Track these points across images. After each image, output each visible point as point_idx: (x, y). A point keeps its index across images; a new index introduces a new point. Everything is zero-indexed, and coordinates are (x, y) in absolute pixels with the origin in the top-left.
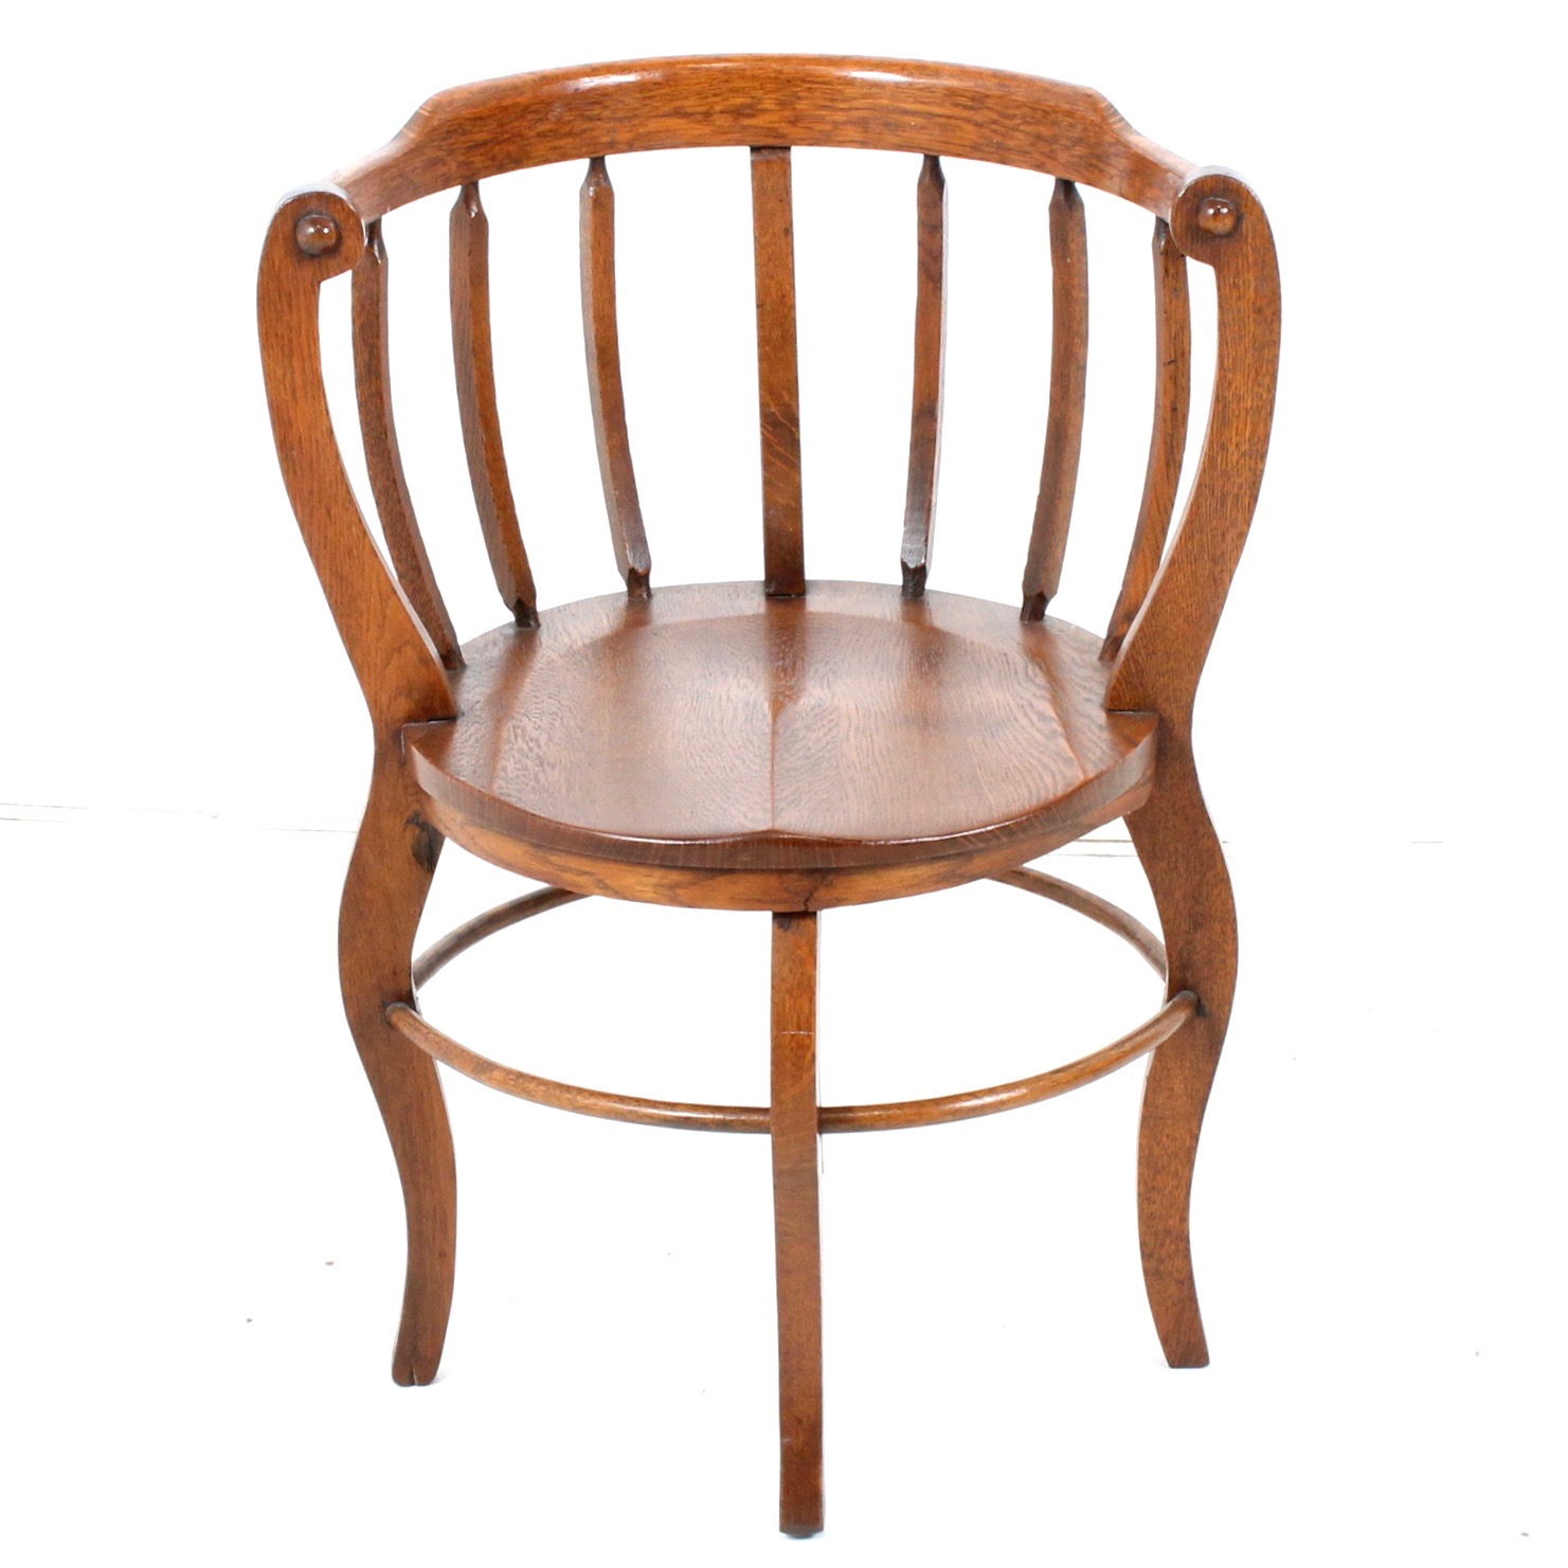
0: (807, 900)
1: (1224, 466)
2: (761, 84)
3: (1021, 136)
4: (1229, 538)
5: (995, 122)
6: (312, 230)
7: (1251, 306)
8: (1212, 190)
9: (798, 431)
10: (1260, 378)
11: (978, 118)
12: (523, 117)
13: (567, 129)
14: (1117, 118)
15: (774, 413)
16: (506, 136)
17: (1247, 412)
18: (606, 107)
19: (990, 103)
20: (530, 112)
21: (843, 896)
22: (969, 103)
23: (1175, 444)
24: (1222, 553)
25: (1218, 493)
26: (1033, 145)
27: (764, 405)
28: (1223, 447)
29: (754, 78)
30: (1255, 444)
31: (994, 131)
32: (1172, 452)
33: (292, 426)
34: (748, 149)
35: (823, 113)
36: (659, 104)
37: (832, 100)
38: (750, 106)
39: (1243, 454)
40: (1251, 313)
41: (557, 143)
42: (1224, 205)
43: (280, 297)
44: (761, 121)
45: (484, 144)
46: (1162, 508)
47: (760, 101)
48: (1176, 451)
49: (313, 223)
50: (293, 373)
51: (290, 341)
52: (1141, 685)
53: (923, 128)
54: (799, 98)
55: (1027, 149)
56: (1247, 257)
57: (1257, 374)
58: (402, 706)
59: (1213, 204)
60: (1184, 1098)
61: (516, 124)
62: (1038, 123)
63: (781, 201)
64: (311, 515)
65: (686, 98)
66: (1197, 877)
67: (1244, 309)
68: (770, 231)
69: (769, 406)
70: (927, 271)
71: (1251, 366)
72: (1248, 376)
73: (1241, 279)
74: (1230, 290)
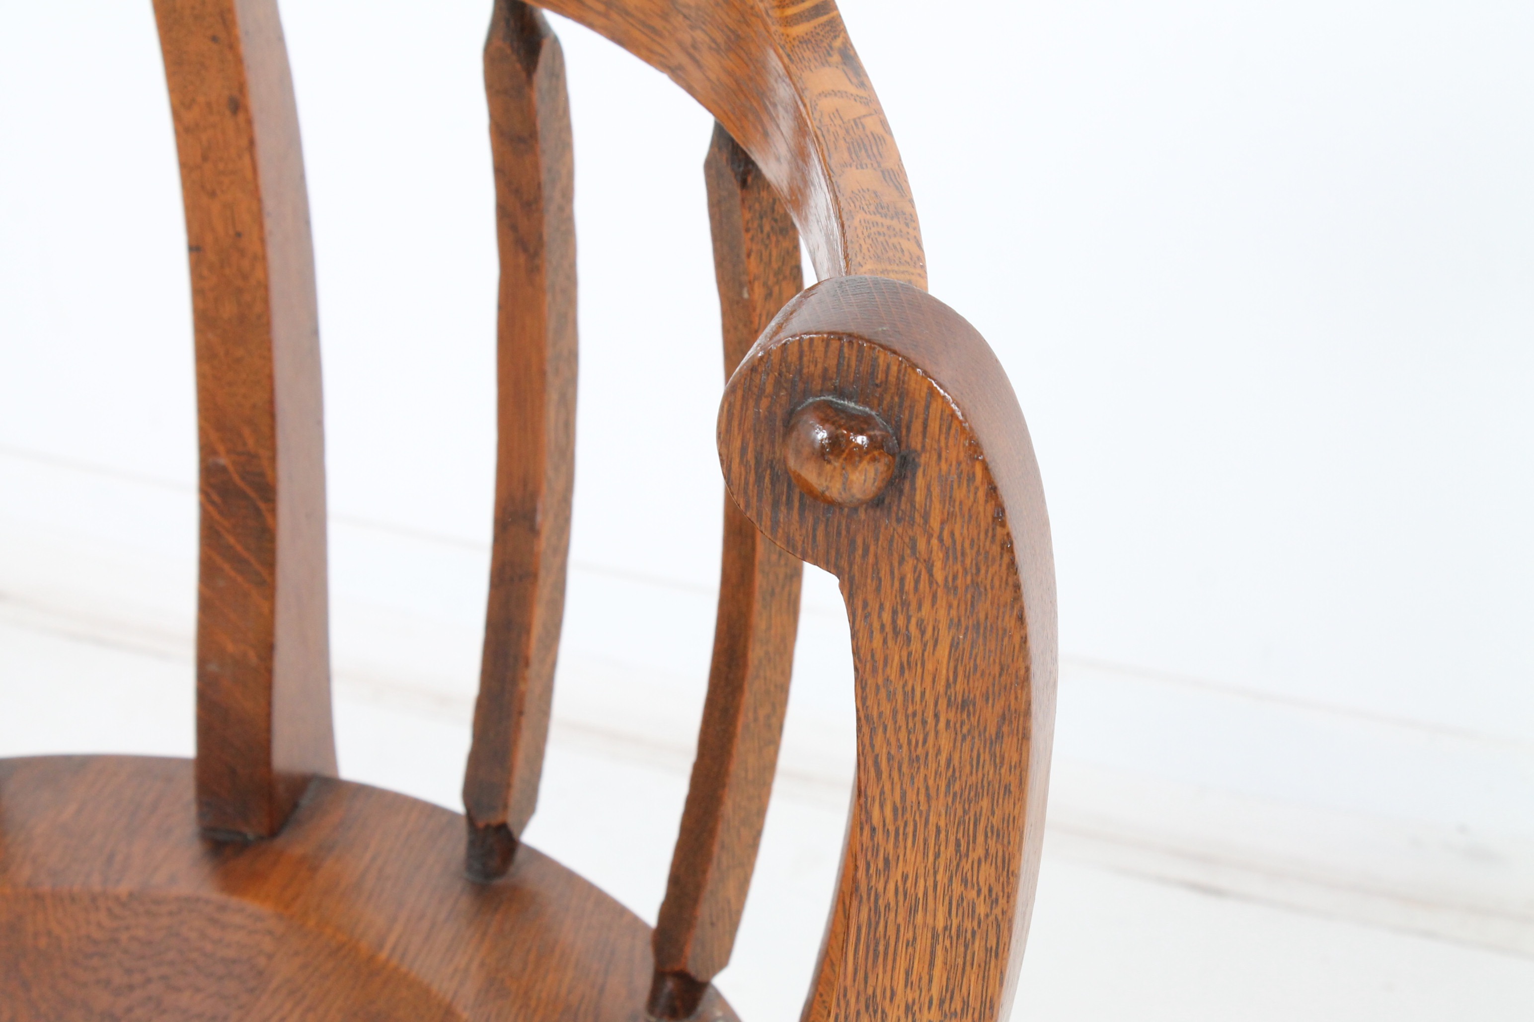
7: (941, 687)
9: (273, 511)
10: (968, 867)
15: (224, 469)
17: (935, 936)
27: (206, 450)
40: (943, 704)
42: (862, 424)
56: (929, 561)
59: (827, 415)
63: (214, 39)
67: (923, 694)
68: (201, 99)
69: (214, 452)
70: (514, 228)
71: (943, 836)
72: (937, 856)
73: (913, 621)
74: (885, 641)
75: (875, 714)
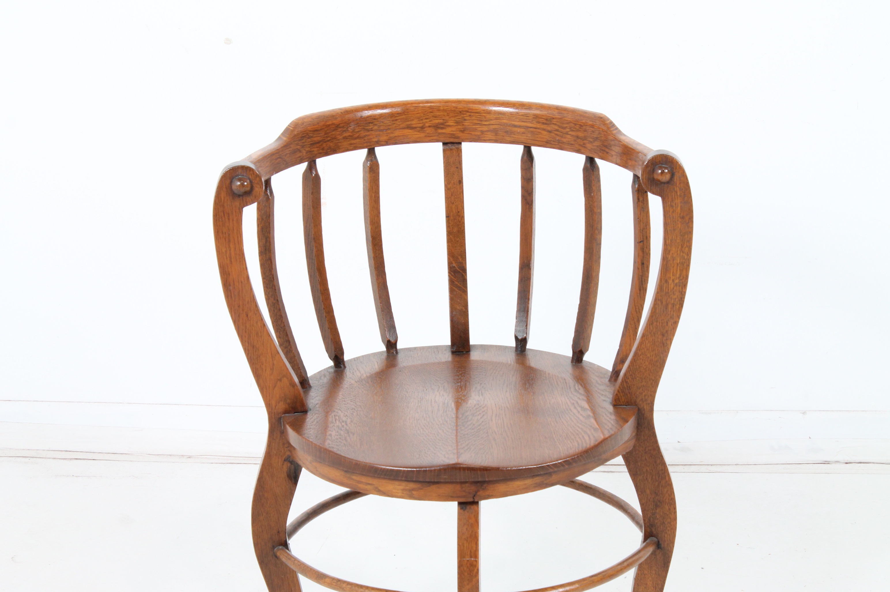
0: (474, 496)
1: (667, 290)
2: (448, 113)
3: (569, 136)
4: (670, 324)
5: (557, 130)
6: (239, 183)
7: (679, 215)
8: (660, 162)
9: (466, 275)
10: (683, 249)
11: (549, 129)
12: (337, 129)
13: (357, 135)
14: (614, 128)
15: (454, 267)
16: (329, 139)
17: (678, 264)
18: (376, 125)
19: (554, 121)
20: (340, 128)
21: (491, 494)
22: (545, 122)
23: (643, 280)
24: (667, 331)
25: (664, 303)
26: (575, 141)
27: (450, 264)
28: (666, 281)
29: (444, 110)
30: (681, 280)
31: (557, 135)
32: (642, 284)
33: (229, 274)
34: (441, 144)
35: (477, 126)
36: (400, 123)
37: (481, 121)
38: (442, 124)
39: (676, 285)
40: (679, 219)
41: (353, 142)
42: (666, 168)
43: (224, 215)
44: (448, 130)
45: (318, 142)
46: (637, 310)
47: (447, 121)
48: (644, 283)
49: (240, 180)
50: (230, 250)
51: (229, 235)
52: (629, 393)
53: (524, 133)
54: (465, 120)
55: (572, 143)
56: (677, 192)
57: (682, 247)
58: (282, 406)
59: (660, 168)
60: (652, 588)
61: (333, 133)
62: (578, 130)
63: (457, 168)
64: (239, 316)
65: (412, 120)
66: (657, 484)
67: (676, 217)
68: (452, 182)
69: (452, 263)
70: (526, 200)
71: (679, 244)
72: (678, 248)
73: (674, 203)
74: (669, 208)
75: (667, 222)
